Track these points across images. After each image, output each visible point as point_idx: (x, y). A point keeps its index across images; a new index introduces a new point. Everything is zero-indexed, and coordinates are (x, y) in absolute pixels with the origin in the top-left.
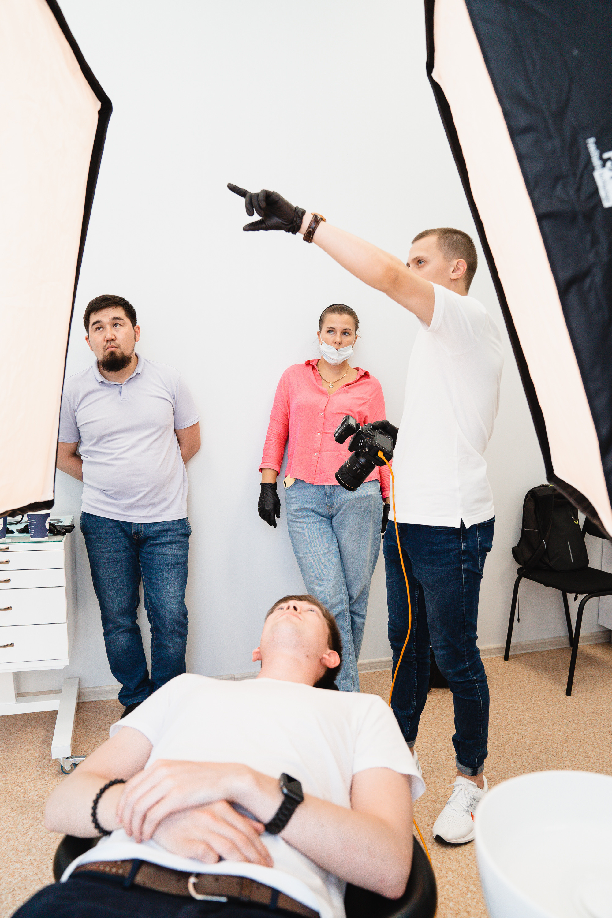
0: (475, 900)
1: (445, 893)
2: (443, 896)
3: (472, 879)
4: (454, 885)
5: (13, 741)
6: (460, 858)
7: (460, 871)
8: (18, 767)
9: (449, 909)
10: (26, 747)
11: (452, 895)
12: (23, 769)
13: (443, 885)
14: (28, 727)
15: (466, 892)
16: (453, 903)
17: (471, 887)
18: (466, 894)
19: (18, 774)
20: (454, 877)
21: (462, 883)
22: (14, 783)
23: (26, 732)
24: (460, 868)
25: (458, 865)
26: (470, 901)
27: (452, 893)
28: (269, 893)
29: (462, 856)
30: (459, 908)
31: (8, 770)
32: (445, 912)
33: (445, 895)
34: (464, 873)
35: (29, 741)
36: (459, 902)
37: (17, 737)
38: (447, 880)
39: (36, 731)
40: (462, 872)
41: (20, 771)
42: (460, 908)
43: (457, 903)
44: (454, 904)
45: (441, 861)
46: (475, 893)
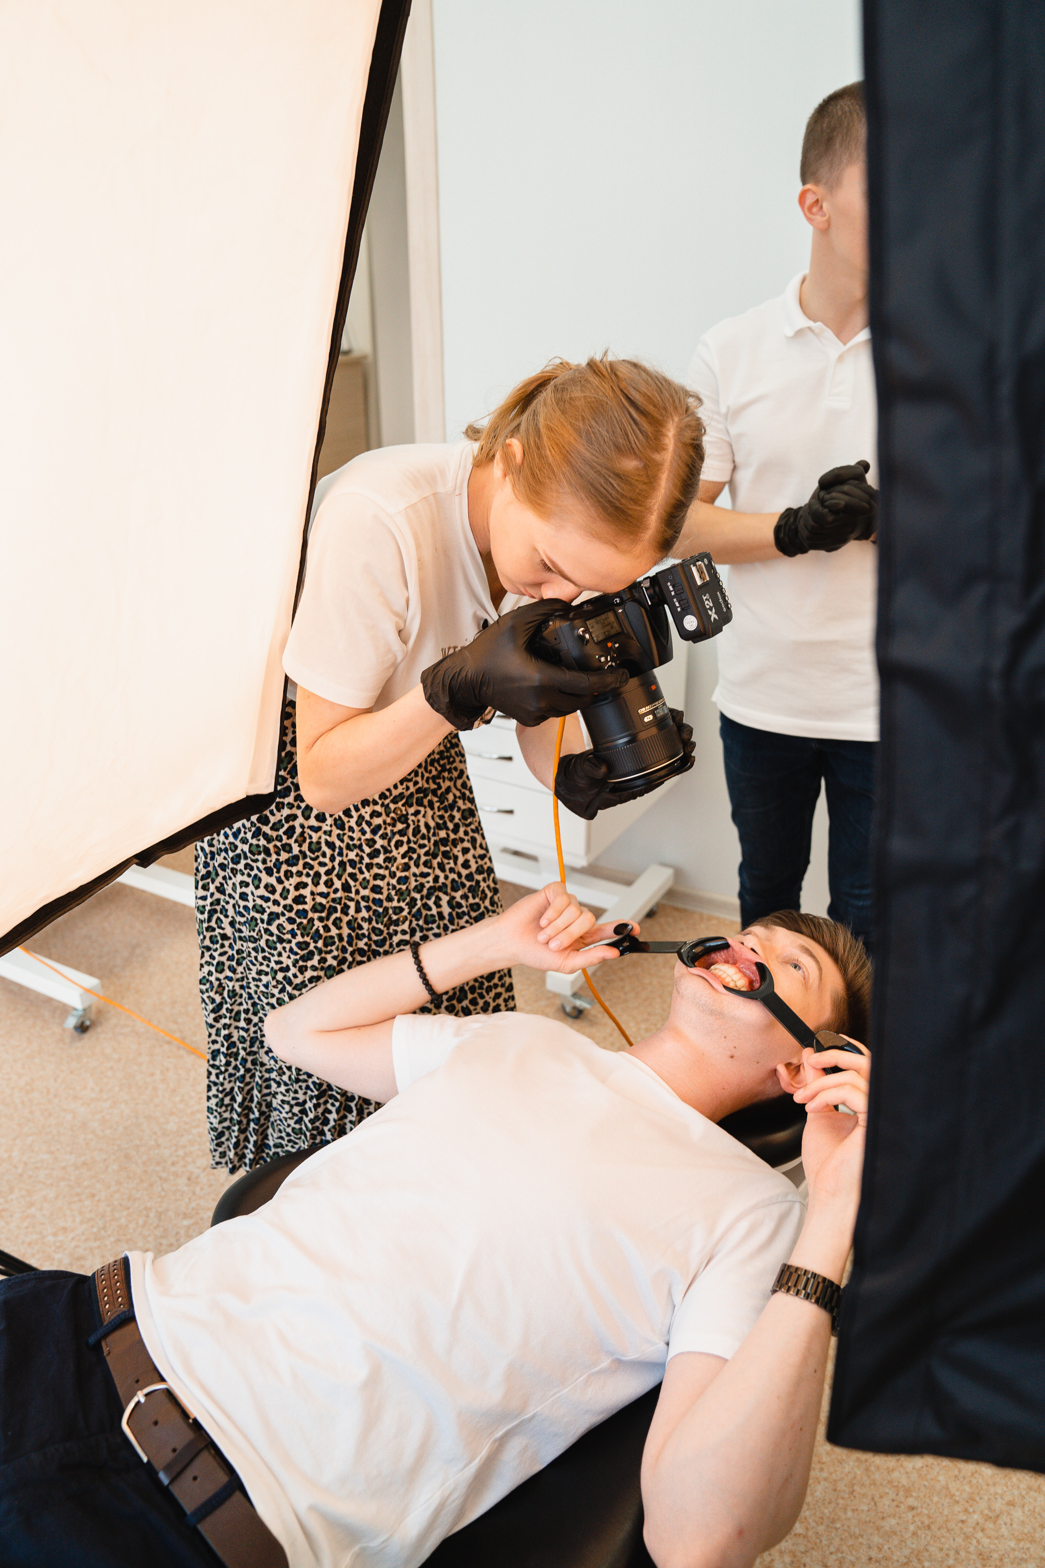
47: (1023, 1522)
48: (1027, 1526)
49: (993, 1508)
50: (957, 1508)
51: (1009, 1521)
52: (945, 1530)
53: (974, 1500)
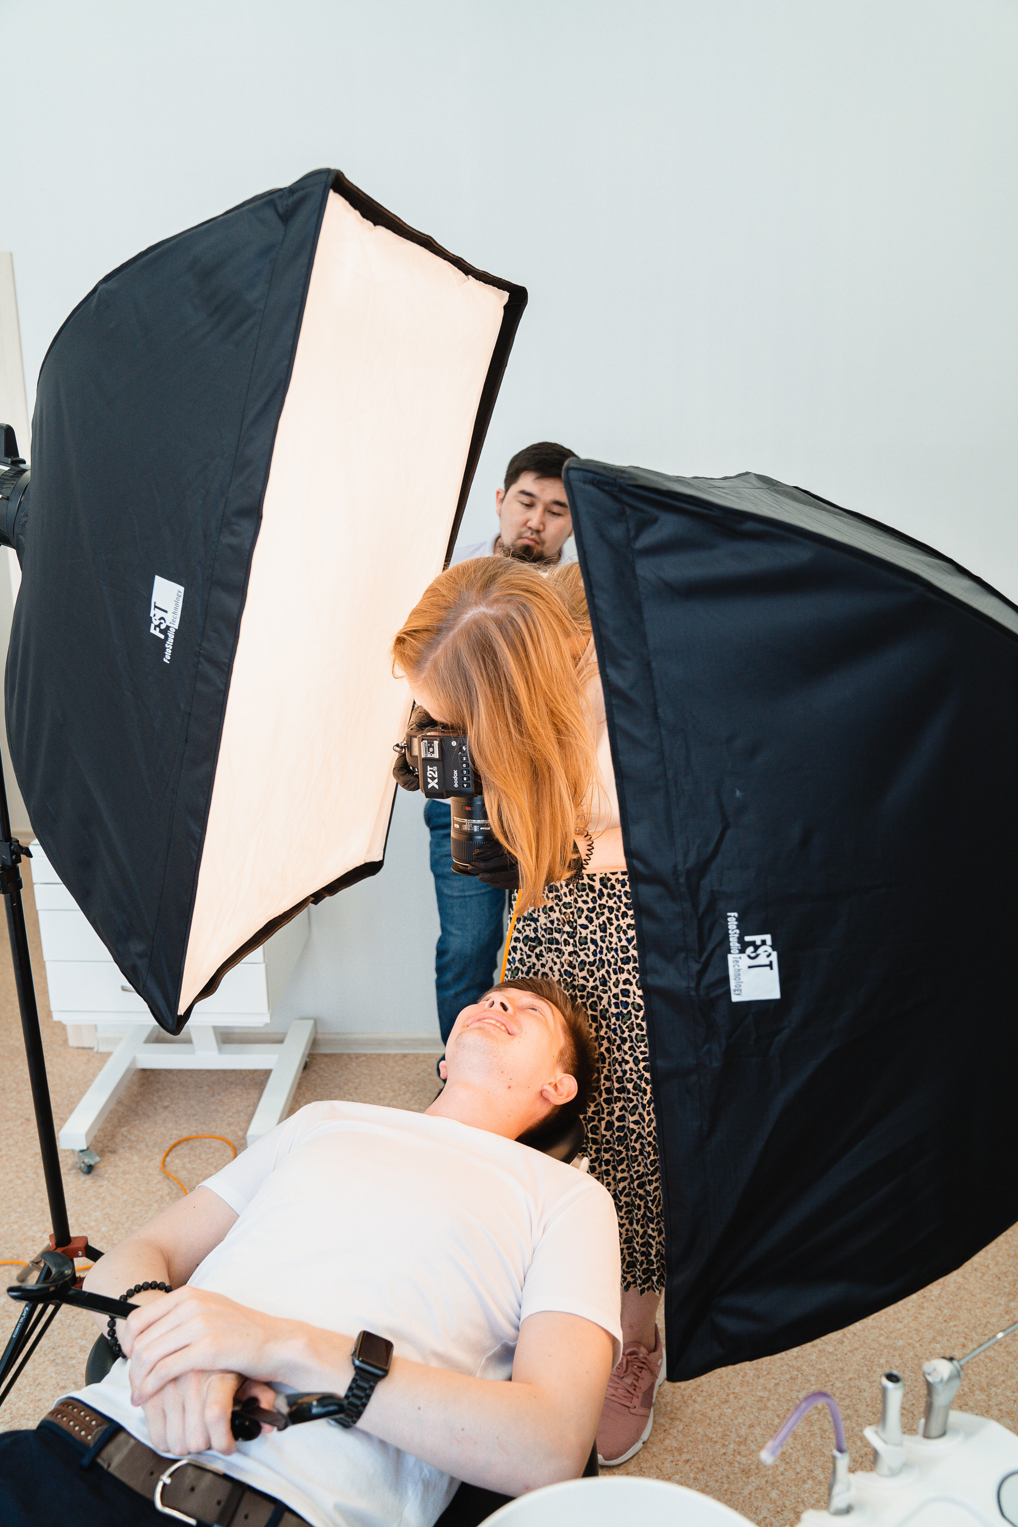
0: (816, 1496)
2: (766, 1476)
3: (823, 1458)
4: (789, 1461)
5: (214, 1107)
6: (816, 1417)
7: (808, 1441)
8: (212, 1150)
9: (768, 1500)
10: (230, 1119)
11: (780, 1478)
12: (217, 1154)
14: (238, 1087)
16: (777, 1491)
17: (818, 1472)
18: (804, 1482)
19: (210, 1161)
21: (803, 1461)
22: (201, 1175)
23: (234, 1095)
24: (809, 1434)
25: (807, 1428)
26: (807, 1495)
27: (782, 1474)
29: (819, 1414)
30: (784, 1503)
31: (197, 1153)
32: (759, 1504)
34: (812, 1444)
35: (234, 1110)
36: (787, 1492)
37: (220, 1101)
39: (248, 1094)
40: (810, 1442)
41: (212, 1157)
42: (787, 1503)
43: (783, 1494)
44: (779, 1495)
45: (782, 1416)
46: (820, 1483)
47: (763, 1435)
48: (766, 1436)
49: (740, 1435)
50: (717, 1447)
51: (754, 1439)
52: (715, 1466)
53: (727, 1435)
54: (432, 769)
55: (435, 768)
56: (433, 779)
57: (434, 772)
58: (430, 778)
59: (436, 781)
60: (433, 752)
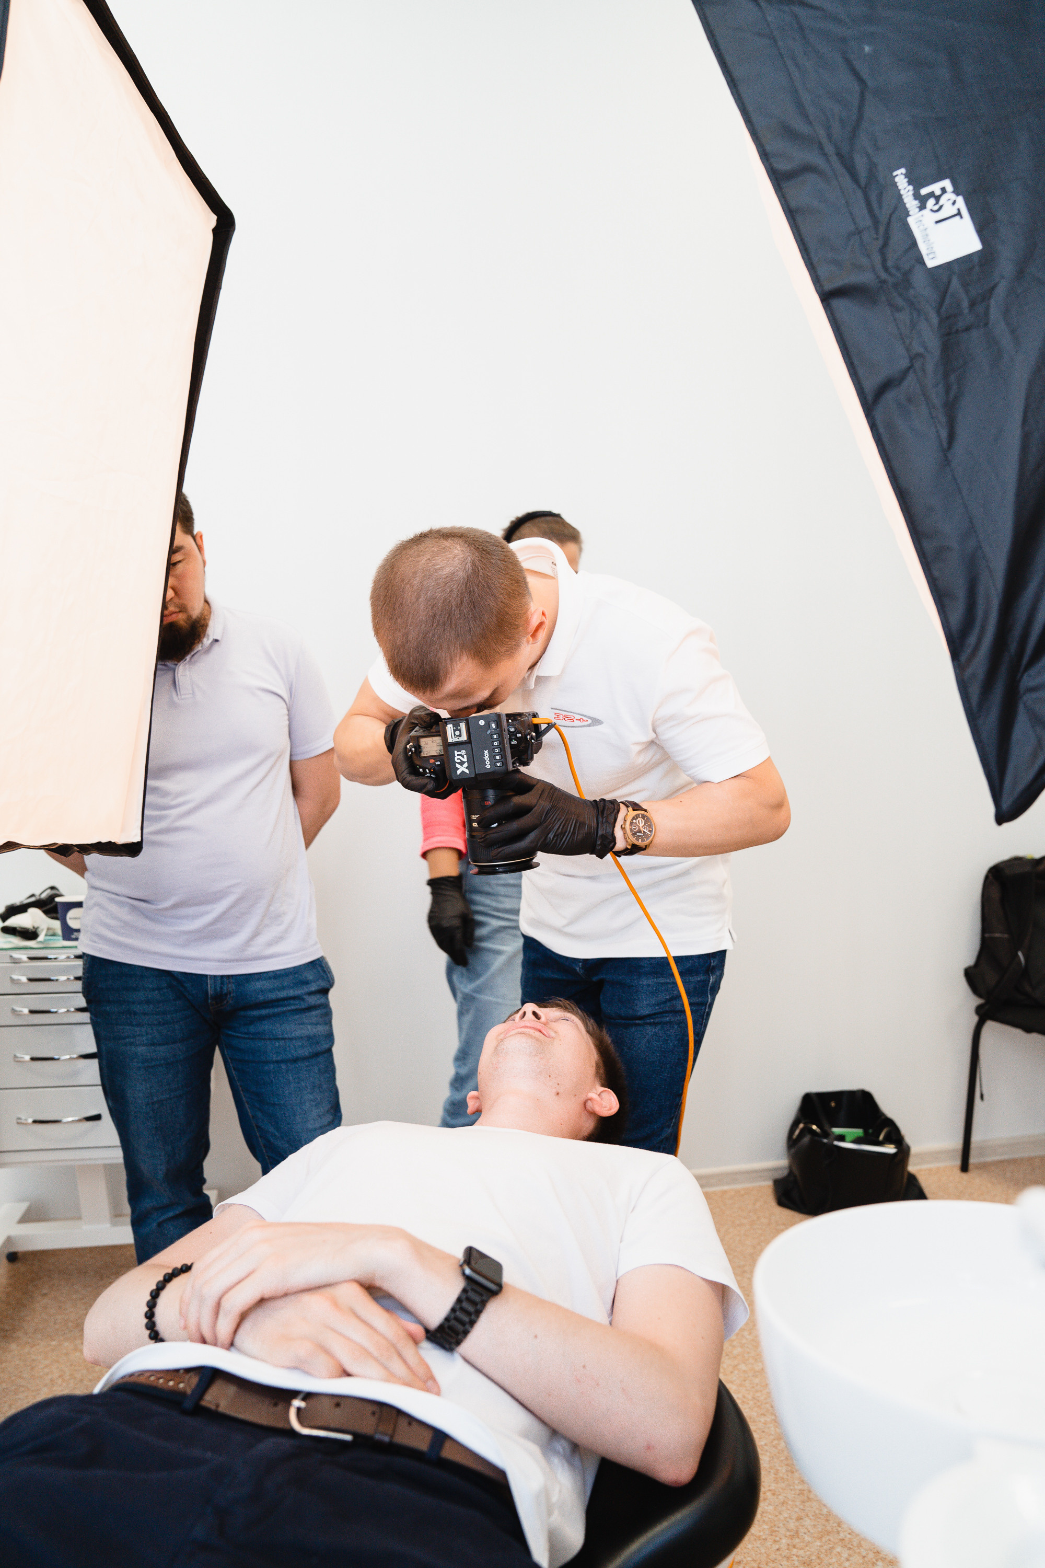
1: (834, 1560)
4: (851, 1547)
13: (830, 1546)
15: (874, 1560)
20: (853, 1534)
27: (848, 1560)
28: (429, 1435)
33: (834, 1563)
38: (840, 1537)
47: (814, 1525)
48: (819, 1526)
49: (790, 1529)
50: (768, 1544)
51: (806, 1530)
52: (771, 1562)
53: (775, 1531)
54: (459, 753)
55: (463, 752)
56: (462, 763)
57: (463, 756)
58: (458, 763)
59: (466, 765)
60: (460, 735)
